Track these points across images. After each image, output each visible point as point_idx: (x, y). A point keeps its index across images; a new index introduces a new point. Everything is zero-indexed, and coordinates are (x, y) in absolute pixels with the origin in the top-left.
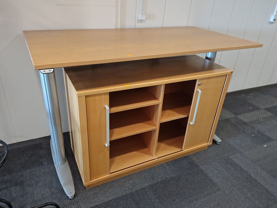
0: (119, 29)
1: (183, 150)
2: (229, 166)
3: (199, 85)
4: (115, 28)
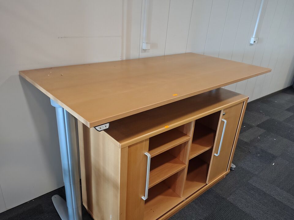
0: (124, 60)
1: (207, 184)
2: (252, 192)
3: (224, 115)
4: (121, 60)
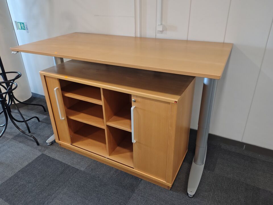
1: (133, 168)
3: (133, 101)
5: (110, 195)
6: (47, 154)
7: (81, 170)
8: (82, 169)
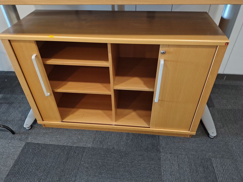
1: (149, 128)
5: (139, 163)
6: (33, 142)
7: (89, 147)
8: (89, 145)
